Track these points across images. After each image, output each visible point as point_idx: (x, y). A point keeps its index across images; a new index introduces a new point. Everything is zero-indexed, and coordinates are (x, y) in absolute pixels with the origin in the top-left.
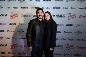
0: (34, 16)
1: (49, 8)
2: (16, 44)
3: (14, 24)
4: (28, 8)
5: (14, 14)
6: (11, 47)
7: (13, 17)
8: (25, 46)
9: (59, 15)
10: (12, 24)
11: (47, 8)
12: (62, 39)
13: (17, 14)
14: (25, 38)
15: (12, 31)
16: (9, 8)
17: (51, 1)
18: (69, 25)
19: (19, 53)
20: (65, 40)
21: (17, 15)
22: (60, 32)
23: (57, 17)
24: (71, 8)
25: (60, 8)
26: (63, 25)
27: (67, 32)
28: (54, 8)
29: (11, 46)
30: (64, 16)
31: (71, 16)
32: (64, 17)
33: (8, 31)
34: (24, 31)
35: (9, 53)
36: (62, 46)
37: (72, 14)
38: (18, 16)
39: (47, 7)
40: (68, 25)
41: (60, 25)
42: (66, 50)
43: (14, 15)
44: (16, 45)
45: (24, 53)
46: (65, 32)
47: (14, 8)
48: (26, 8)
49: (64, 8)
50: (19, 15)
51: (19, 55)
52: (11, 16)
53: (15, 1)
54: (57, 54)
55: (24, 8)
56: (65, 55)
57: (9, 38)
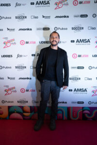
0: (42, 42)
2: (14, 88)
3: (9, 56)
4: (31, 30)
5: (9, 39)
6: (5, 93)
8: (27, 91)
9: (80, 40)
12: (86, 79)
13: (14, 40)
14: (28, 78)
16: (1, 30)
17: (68, 17)
19: (18, 102)
20: (90, 79)
21: (13, 42)
22: (83, 68)
23: (78, 43)
25: (83, 28)
26: (87, 56)
27: (94, 67)
28: (73, 29)
29: (6, 91)
30: (89, 41)
32: (88, 43)
33: (1, 67)
34: (25, 67)
35: (3, 102)
36: (86, 90)
38: (15, 43)
39: (61, 28)
41: (83, 56)
42: (93, 96)
43: (9, 42)
44: (14, 90)
45: (27, 102)
46: (90, 68)
47: (8, 29)
48: (28, 29)
50: (18, 41)
51: (19, 104)
52: (4, 43)
53: (10, 18)
54: (79, 103)
55: (25, 30)
56: (90, 103)
57: (3, 79)
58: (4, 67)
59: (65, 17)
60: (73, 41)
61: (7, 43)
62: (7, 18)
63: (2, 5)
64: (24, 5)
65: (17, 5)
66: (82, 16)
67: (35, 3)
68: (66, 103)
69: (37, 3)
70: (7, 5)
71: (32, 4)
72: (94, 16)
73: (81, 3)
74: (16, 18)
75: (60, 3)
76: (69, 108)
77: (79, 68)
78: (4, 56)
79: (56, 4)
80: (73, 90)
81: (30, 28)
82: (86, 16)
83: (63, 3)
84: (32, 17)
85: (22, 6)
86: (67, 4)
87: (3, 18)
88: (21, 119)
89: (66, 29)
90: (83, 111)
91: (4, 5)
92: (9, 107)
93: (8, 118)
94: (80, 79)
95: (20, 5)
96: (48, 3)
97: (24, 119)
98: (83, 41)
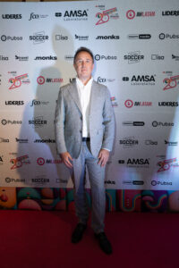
1: (113, 58)
2: (26, 157)
3: (18, 103)
4: (56, 58)
6: (12, 165)
7: (17, 83)
8: (49, 162)
9: (139, 77)
10: (13, 103)
11: (109, 58)
12: (148, 142)
13: (26, 75)
14: (50, 141)
15: (14, 122)
16: (6, 59)
17: (118, 37)
18: (167, 104)
19: (33, 180)
20: (155, 143)
21: (26, 79)
22: (142, 124)
23: (134, 82)
24: (174, 57)
25: (142, 57)
26: (150, 104)
27: (160, 123)
28: (126, 57)
29: (12, 161)
30: (152, 79)
31: (174, 79)
32: (152, 82)
33: (5, 122)
34: (45, 122)
35: (8, 180)
36: (147, 162)
37: (174, 75)
38: (28, 82)
39: (106, 56)
40: (163, 104)
41: (143, 104)
42: (159, 171)
43: (18, 79)
45: (48, 181)
46: (155, 124)
47: (17, 58)
48: (51, 58)
49: (154, 57)
51: (35, 185)
52: (11, 81)
53: (21, 38)
54: (135, 183)
55: (46, 58)
56: (154, 183)
57: (7, 141)
58: (9, 121)
59: (113, 37)
60: (125, 79)
61: (16, 81)
62: (14, 38)
63: (7, 17)
64: (43, 16)
65: (33, 16)
66: (142, 37)
67: (63, 15)
68: (114, 183)
69: (67, 14)
70: (16, 17)
71: (58, 15)
72: (162, 36)
73: (139, 14)
74: (31, 38)
75: (106, 13)
76: (118, 192)
77: (136, 124)
78: (10, 103)
79: (98, 15)
80: (126, 161)
81: (53, 56)
82: (149, 36)
83: (110, 15)
84: (58, 37)
85: (40, 19)
86: (117, 17)
87: (9, 38)
88: (38, 210)
89: (115, 58)
90: (143, 196)
91: (10, 17)
92: (18, 189)
93: (16, 207)
94: (137, 142)
95: (37, 16)
96: (85, 14)
97: (43, 209)
98: (143, 78)
